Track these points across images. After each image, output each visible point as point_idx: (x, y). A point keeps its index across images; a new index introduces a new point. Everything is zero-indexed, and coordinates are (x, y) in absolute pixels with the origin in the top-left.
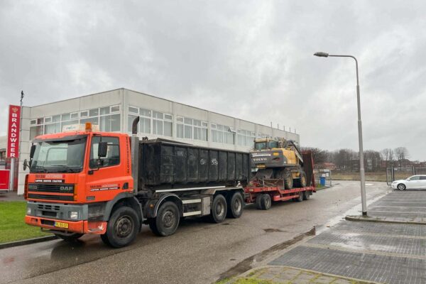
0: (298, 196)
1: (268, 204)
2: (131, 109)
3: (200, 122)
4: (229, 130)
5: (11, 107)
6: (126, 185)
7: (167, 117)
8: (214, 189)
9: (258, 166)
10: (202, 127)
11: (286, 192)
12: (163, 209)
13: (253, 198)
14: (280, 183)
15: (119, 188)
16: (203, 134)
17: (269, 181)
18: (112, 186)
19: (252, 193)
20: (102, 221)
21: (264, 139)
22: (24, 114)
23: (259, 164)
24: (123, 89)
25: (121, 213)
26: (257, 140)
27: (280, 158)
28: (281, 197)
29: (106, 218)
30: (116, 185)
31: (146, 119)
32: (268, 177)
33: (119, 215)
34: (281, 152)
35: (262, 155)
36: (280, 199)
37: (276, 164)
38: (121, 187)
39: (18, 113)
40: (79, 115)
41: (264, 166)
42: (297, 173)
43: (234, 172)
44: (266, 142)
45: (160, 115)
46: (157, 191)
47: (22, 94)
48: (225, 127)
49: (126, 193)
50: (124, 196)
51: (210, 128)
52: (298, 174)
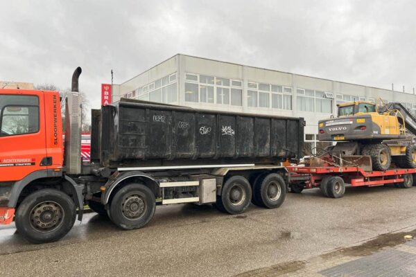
0: (402, 180)
1: (339, 190)
2: (189, 77)
3: (280, 87)
4: (325, 96)
5: (103, 86)
6: (48, 160)
7: (234, 83)
8: (226, 168)
9: (335, 138)
10: (284, 93)
11: (376, 174)
12: (123, 194)
13: (316, 181)
14: (364, 161)
15: (33, 164)
16: (286, 102)
17: (349, 159)
18: (19, 160)
19: (314, 174)
20: (8, 207)
21: (351, 102)
22: (115, 91)
23: (336, 135)
24: (179, 54)
25: (38, 199)
26: (341, 105)
27: (368, 125)
28: (365, 181)
29: (12, 203)
30: (29, 160)
31: (209, 87)
32: (349, 153)
33: (35, 200)
34: (369, 118)
35: (341, 123)
36: (363, 184)
37: (361, 134)
38: (38, 162)
39: (110, 91)
40: (148, 88)
41: (343, 138)
42: (402, 147)
43: (268, 145)
44: (353, 105)
45: (226, 82)
46: (119, 169)
47: (112, 73)
48: (317, 92)
49: (47, 171)
50: (45, 175)
51: (295, 95)
52: (404, 149)
